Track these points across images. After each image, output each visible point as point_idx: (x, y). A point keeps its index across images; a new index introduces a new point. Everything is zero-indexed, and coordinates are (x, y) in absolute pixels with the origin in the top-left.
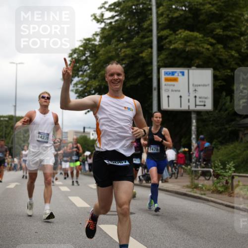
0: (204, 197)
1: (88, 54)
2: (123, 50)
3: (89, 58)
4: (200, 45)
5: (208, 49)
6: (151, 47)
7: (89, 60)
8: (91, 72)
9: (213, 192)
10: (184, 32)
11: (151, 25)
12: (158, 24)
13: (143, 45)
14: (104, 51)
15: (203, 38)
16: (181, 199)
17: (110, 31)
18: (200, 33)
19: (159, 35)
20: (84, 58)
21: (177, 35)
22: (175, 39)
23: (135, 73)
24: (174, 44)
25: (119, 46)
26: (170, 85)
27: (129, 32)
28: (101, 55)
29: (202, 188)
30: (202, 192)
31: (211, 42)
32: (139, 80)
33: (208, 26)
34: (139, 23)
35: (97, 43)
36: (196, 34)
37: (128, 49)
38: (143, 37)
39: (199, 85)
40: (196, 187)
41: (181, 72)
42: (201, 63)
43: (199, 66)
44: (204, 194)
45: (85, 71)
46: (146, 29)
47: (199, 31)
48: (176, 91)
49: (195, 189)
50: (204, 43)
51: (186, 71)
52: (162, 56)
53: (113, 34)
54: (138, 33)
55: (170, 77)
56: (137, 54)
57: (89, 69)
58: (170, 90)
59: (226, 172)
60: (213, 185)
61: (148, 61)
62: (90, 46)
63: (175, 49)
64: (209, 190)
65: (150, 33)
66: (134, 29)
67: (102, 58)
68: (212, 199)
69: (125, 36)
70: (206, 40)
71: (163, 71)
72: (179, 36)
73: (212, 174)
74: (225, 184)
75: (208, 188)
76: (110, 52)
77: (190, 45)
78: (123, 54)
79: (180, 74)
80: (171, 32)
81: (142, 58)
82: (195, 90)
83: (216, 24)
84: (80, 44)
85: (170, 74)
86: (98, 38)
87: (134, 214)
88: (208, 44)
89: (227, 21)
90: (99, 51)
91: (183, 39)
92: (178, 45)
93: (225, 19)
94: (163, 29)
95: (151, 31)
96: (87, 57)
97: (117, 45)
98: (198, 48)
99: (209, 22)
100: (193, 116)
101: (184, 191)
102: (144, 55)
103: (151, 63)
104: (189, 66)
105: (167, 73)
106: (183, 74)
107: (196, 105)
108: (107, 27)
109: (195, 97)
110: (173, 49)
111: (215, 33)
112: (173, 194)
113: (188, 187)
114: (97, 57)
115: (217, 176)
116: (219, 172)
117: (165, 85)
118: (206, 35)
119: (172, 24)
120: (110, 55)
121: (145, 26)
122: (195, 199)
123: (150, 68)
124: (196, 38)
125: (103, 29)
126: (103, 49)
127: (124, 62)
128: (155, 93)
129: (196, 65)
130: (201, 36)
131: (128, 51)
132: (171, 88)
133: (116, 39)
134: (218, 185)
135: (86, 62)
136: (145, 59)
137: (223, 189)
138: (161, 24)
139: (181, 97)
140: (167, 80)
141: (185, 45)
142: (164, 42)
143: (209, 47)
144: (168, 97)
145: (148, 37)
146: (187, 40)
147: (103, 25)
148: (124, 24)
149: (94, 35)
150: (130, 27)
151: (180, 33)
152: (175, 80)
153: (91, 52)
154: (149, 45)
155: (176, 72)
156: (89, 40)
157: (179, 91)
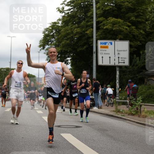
0: (123, 117)
1: (54, 31)
2: (75, 29)
3: (55, 34)
4: (122, 26)
5: (126, 29)
6: (92, 28)
7: (55, 35)
8: (56, 42)
9: (129, 115)
10: (112, 19)
11: (92, 14)
12: (96, 14)
13: (87, 26)
14: (64, 30)
15: (123, 22)
16: (109, 119)
17: (68, 18)
18: (122, 20)
19: (97, 20)
20: (52, 34)
21: (108, 20)
22: (107, 23)
23: (82, 43)
24: (106, 26)
25: (73, 27)
26: (104, 50)
27: (79, 18)
28: (62, 32)
29: (122, 112)
30: (122, 115)
31: (128, 25)
32: (85, 47)
33: (126, 15)
34: (85, 13)
35: (60, 25)
36: (119, 20)
37: (79, 29)
38: (88, 22)
39: (121, 51)
40: (119, 111)
41: (110, 43)
42: (122, 37)
43: (121, 39)
44: (124, 116)
45: (53, 41)
46: (89, 17)
47: (121, 18)
48: (107, 54)
49: (118, 113)
50: (124, 25)
51: (113, 42)
52: (99, 33)
53: (70, 19)
54: (84, 19)
55: (104, 45)
56: (84, 32)
57: (55, 41)
58: (104, 53)
59: (137, 103)
60: (129, 110)
61: (90, 36)
62: (56, 27)
63: (106, 29)
64: (126, 113)
65: (91, 19)
66: (82, 16)
67: (63, 34)
68: (128, 119)
69: (77, 21)
70: (125, 23)
71: (99, 42)
72: (109, 21)
73: (129, 103)
74: (136, 109)
75: (126, 112)
76: (68, 30)
77: (116, 27)
78: (75, 32)
79: (110, 44)
80: (104, 19)
81: (87, 34)
82: (119, 54)
83: (131, 14)
84: (50, 25)
85: (103, 43)
86: (60, 22)
87: (82, 127)
88: (127, 26)
89: (138, 12)
90: (61, 30)
91: (112, 23)
92: (108, 27)
93: (137, 11)
94: (99, 17)
95: (92, 18)
96: (54, 33)
97: (72, 26)
98: (121, 28)
99: (127, 13)
100: (117, 69)
101: (112, 113)
102: (88, 32)
103: (92, 37)
104: (115, 39)
105: (102, 43)
106: (111, 44)
107: (119, 63)
108: (66, 15)
109: (119, 57)
110: (105, 29)
111: (130, 19)
112: (105, 116)
113: (114, 111)
114: (60, 34)
115: (131, 105)
116: (133, 103)
117: (101, 50)
118: (125, 20)
119: (105, 14)
120: (68, 32)
121: (89, 15)
122: (118, 119)
123: (92, 40)
124: (119, 22)
125: (63, 17)
126: (64, 29)
127: (76, 37)
128: (94, 55)
129: (119, 38)
130: (122, 21)
131: (79, 30)
132: (104, 52)
133: (71, 22)
134: (132, 110)
135: (53, 36)
136: (89, 34)
137: (135, 113)
138: (98, 14)
139: (110, 57)
140: (101, 47)
141: (113, 27)
142: (100, 24)
143: (127, 27)
144: (102, 57)
145: (90, 22)
146: (114, 24)
147: (63, 14)
148: (76, 14)
149: (58, 20)
150: (80, 15)
151: (110, 19)
152: (107, 47)
153: (56, 30)
154: (91, 27)
155: (107, 43)
156: (55, 23)
157: (109, 54)
